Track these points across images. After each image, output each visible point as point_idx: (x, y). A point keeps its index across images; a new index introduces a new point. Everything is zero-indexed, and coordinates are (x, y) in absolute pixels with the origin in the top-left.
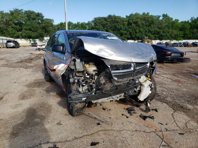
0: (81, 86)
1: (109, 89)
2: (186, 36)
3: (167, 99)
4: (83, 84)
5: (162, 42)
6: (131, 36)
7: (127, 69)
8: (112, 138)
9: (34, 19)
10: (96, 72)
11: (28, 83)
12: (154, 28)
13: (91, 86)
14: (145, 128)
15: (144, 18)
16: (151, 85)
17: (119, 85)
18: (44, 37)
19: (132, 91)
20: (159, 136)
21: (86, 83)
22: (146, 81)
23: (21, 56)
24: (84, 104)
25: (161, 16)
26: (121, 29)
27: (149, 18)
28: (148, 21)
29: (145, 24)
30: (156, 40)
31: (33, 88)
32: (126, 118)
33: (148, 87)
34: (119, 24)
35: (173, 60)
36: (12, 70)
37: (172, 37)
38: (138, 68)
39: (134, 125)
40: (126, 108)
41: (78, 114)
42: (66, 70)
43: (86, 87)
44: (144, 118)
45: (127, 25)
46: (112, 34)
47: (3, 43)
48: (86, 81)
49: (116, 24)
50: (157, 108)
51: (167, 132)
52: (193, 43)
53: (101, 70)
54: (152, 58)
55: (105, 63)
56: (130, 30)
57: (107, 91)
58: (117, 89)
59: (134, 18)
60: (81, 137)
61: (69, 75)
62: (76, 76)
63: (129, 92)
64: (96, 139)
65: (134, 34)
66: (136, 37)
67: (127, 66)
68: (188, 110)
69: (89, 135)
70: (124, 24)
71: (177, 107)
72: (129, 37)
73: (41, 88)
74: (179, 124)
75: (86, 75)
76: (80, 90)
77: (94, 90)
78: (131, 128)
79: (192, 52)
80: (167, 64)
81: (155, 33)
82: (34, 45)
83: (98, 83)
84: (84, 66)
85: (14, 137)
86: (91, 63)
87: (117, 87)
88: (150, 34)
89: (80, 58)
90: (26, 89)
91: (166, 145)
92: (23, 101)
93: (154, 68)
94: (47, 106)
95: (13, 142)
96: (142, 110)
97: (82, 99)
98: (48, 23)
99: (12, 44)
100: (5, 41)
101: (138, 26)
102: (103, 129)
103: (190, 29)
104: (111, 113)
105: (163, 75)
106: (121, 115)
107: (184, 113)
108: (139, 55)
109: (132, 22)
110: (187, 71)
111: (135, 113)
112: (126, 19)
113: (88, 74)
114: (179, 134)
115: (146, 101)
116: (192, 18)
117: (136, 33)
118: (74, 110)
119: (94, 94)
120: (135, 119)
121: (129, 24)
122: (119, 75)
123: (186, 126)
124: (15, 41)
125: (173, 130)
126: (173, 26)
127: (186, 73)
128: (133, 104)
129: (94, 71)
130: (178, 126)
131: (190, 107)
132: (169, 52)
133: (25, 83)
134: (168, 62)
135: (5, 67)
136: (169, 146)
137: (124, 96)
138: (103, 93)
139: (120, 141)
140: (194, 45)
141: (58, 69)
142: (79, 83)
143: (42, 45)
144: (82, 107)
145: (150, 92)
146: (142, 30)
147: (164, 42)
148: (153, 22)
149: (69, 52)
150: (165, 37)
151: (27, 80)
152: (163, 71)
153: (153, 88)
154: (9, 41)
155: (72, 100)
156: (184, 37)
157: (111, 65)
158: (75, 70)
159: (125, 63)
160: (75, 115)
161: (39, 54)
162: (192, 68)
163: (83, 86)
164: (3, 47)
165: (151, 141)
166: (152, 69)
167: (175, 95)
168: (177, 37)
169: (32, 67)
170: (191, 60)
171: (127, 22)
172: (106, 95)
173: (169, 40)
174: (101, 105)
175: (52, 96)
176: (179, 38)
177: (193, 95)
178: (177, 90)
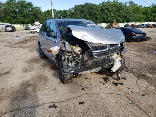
0: (70, 62)
1: (90, 64)
2: (148, 19)
3: (133, 70)
4: (72, 60)
5: (128, 24)
6: (104, 19)
7: (104, 49)
8: (93, 99)
9: (26, 7)
10: (81, 52)
11: (27, 60)
12: (122, 13)
13: (78, 62)
14: (117, 91)
15: (114, 5)
16: (121, 60)
17: (98, 61)
18: (34, 22)
19: (107, 65)
20: (127, 97)
21: (74, 60)
22: (117, 57)
23: (18, 38)
24: (73, 75)
25: (128, 3)
26: (96, 14)
27: (118, 5)
28: (118, 7)
29: (115, 10)
30: (124, 23)
31: (32, 64)
32: (103, 85)
33: (119, 62)
34: (94, 10)
35: (138, 39)
36: (13, 50)
37: (137, 20)
38: (112, 48)
39: (109, 89)
40: (102, 77)
41: (68, 82)
42: (59, 51)
43: (74, 63)
44: (116, 84)
45: (100, 11)
46: (91, 22)
47: (3, 28)
48: (74, 59)
49: (92, 10)
50: (125, 77)
51: (133, 94)
52: (153, 24)
53: (84, 50)
54: (122, 40)
55: (88, 45)
56: (103, 15)
57: (89, 65)
58: (96, 64)
59: (106, 5)
60: (72, 99)
61: (61, 55)
62: (66, 55)
63: (105, 66)
64: (82, 99)
65: (106, 19)
66: (107, 21)
67: (103, 47)
68: (148, 78)
69: (77, 97)
70: (98, 11)
71: (140, 76)
72: (103, 20)
73: (38, 64)
74: (142, 88)
75: (74, 54)
76: (70, 65)
77: (80, 65)
78: (107, 91)
79: (152, 32)
80: (133, 42)
81: (123, 17)
82: (28, 29)
83: (83, 60)
84: (71, 47)
85: (24, 100)
86: (77, 45)
87: (96, 62)
88: (119, 18)
89: (68, 41)
90: (26, 64)
91: (132, 103)
92: (26, 73)
93: (123, 47)
94: (44, 77)
95: (24, 102)
96: (114, 78)
97: (71, 72)
98: (37, 11)
99: (10, 29)
100: (4, 26)
101: (109, 11)
102: (87, 92)
103: (151, 13)
104: (92, 81)
105: (130, 52)
106: (99, 83)
107: (145, 80)
108: (112, 38)
109: (105, 8)
110: (148, 48)
111: (109, 81)
112: (99, 6)
113: (75, 54)
114: (142, 95)
115: (117, 72)
116: (152, 4)
117: (108, 17)
118: (66, 79)
119: (79, 68)
120: (109, 85)
121: (102, 10)
122: (98, 54)
123: (147, 89)
124: (12, 26)
125: (137, 92)
126: (137, 11)
127: (147, 49)
128: (107, 75)
129: (79, 51)
130: (140, 89)
131: (149, 75)
132: (134, 33)
133: (25, 59)
134: (133, 41)
135: (7, 48)
136: (134, 103)
137: (101, 69)
138: (86, 67)
139: (99, 101)
140: (154, 26)
141: (53, 50)
142: (69, 60)
143: (33, 29)
144: (71, 77)
145: (120, 65)
146: (112, 14)
147: (130, 24)
148: (121, 8)
149: (59, 37)
150: (131, 20)
151: (26, 58)
152: (130, 48)
153: (123, 62)
154: (7, 26)
155: (64, 72)
156: (146, 19)
157: (92, 47)
158: (65, 51)
159: (102, 45)
160: (66, 83)
161: (32, 37)
162: (152, 45)
163: (71, 62)
164: (3, 31)
165: (121, 100)
166: (122, 48)
167: (139, 67)
168: (141, 20)
169: (28, 47)
170: (151, 39)
171: (100, 9)
172: (89, 68)
173: (135, 23)
174: (84, 75)
175: (47, 70)
176: (142, 20)
177: (152, 67)
178: (140, 63)
